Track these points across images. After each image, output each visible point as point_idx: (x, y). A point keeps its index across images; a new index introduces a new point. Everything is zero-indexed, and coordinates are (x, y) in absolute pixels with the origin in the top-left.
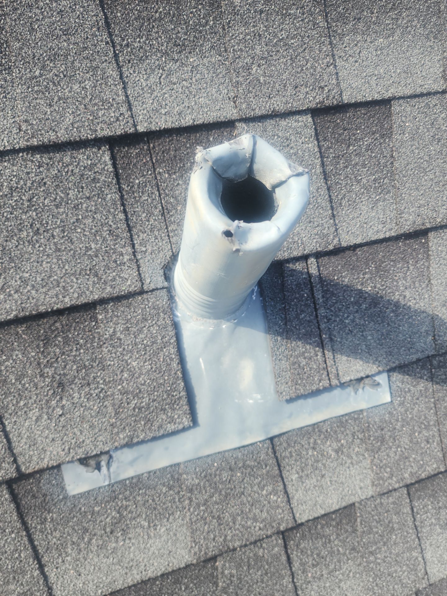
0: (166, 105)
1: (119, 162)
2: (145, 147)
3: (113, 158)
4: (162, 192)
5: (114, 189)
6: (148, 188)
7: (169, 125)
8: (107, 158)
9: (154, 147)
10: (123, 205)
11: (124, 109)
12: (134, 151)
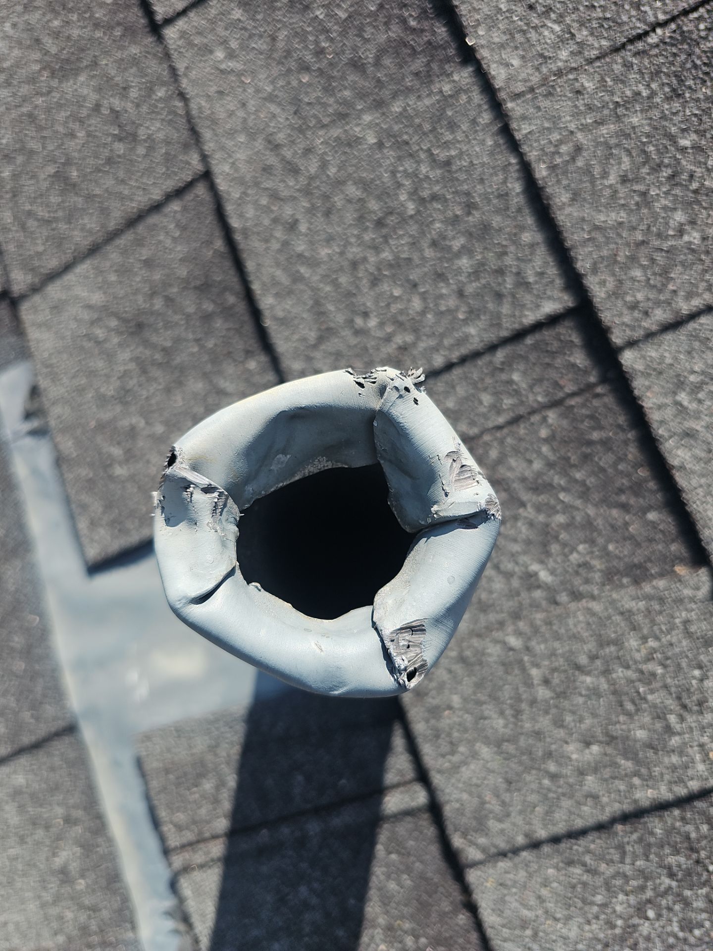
1: (547, 334)
2: (592, 379)
3: (553, 320)
4: (505, 431)
5: (491, 336)
6: (508, 402)
7: (654, 417)
8: (549, 308)
9: (597, 396)
10: (463, 360)
11: (660, 315)
12: (579, 358)
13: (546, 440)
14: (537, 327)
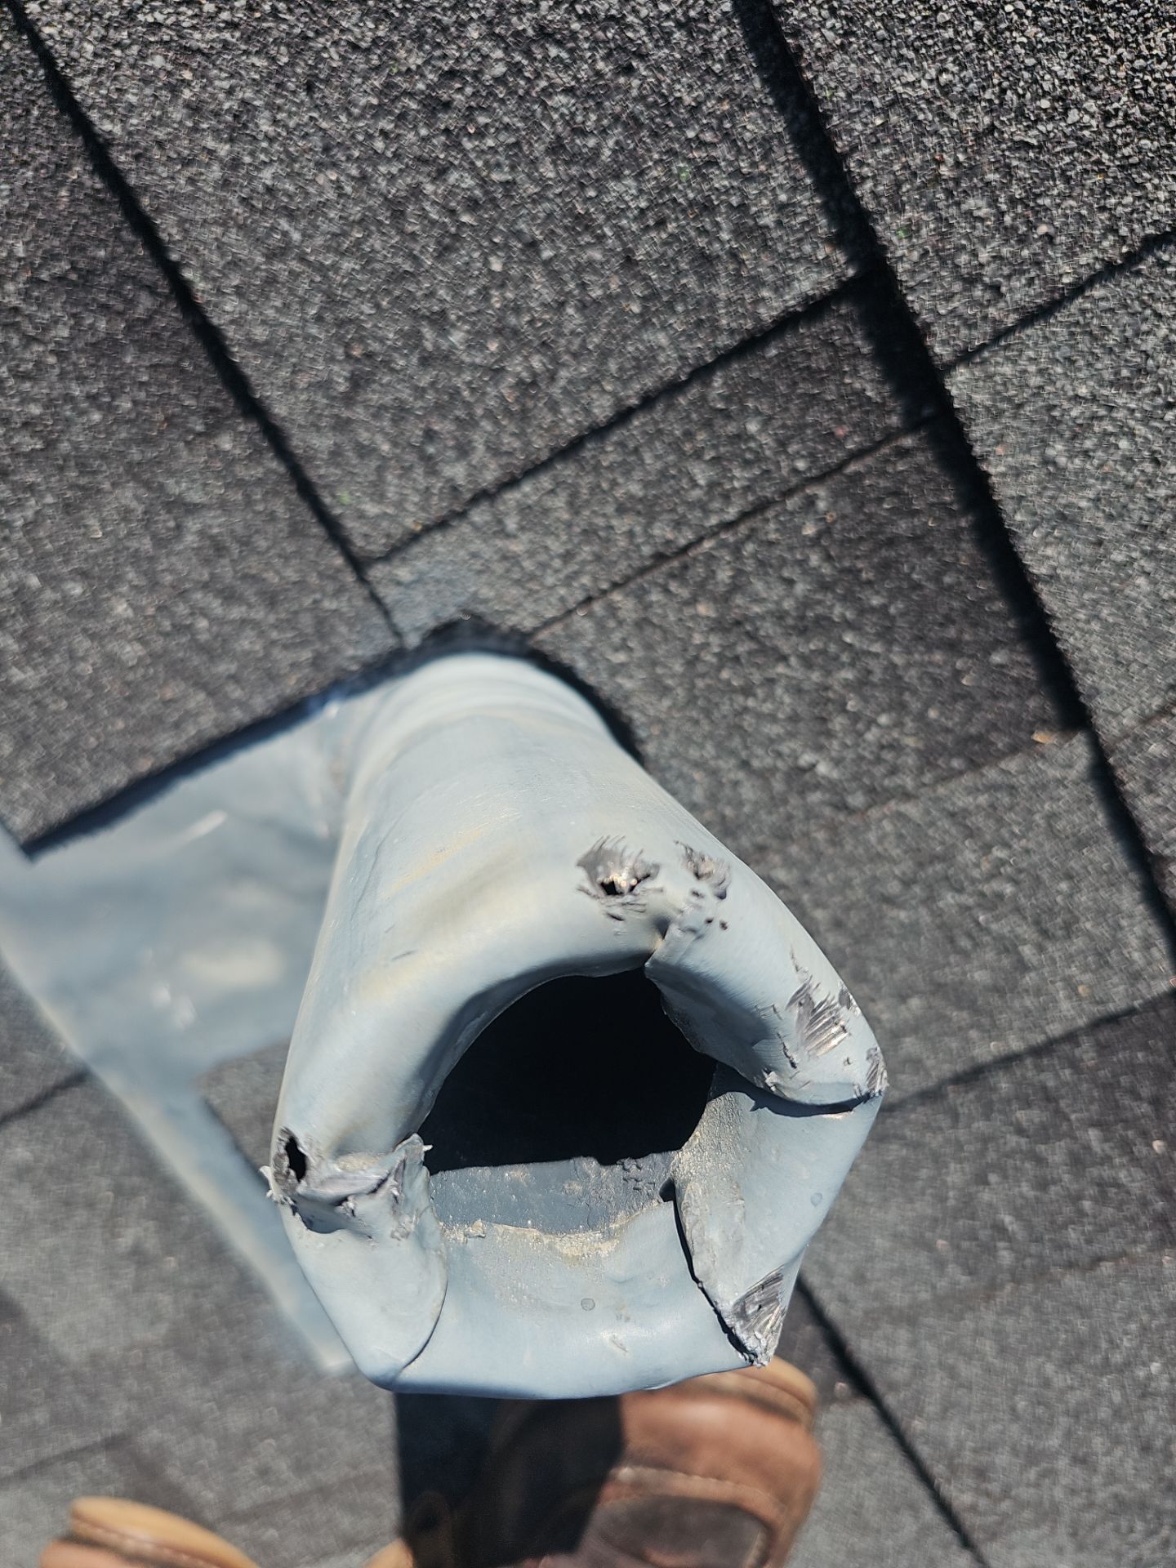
0: (1086, 454)
1: (806, 336)
2: (894, 420)
3: (814, 308)
4: (743, 529)
5: (698, 348)
6: (740, 476)
7: (1005, 491)
8: (807, 283)
9: (903, 453)
10: (648, 401)
11: (1020, 292)
12: (867, 382)
13: (815, 542)
14: (787, 322)
